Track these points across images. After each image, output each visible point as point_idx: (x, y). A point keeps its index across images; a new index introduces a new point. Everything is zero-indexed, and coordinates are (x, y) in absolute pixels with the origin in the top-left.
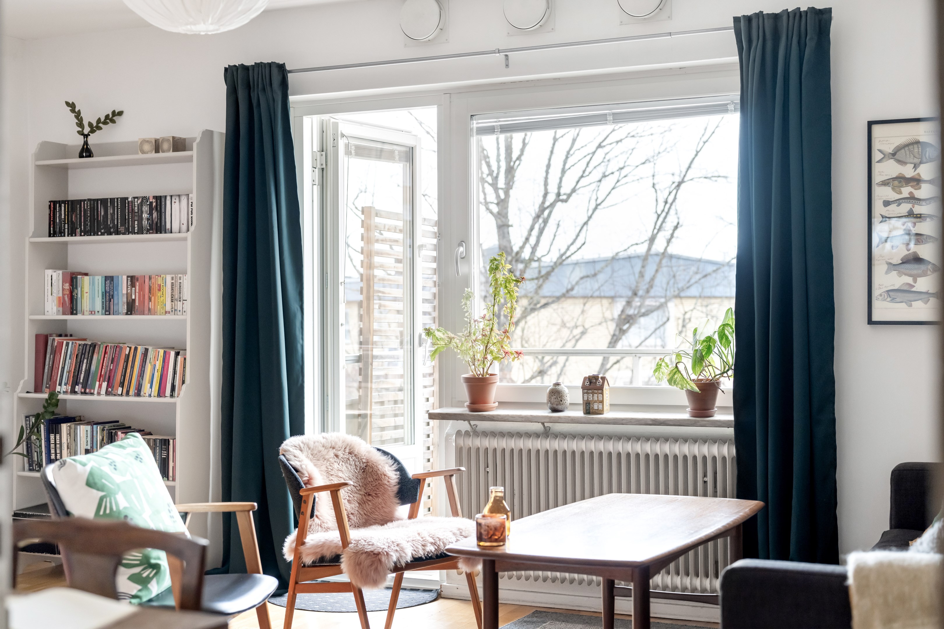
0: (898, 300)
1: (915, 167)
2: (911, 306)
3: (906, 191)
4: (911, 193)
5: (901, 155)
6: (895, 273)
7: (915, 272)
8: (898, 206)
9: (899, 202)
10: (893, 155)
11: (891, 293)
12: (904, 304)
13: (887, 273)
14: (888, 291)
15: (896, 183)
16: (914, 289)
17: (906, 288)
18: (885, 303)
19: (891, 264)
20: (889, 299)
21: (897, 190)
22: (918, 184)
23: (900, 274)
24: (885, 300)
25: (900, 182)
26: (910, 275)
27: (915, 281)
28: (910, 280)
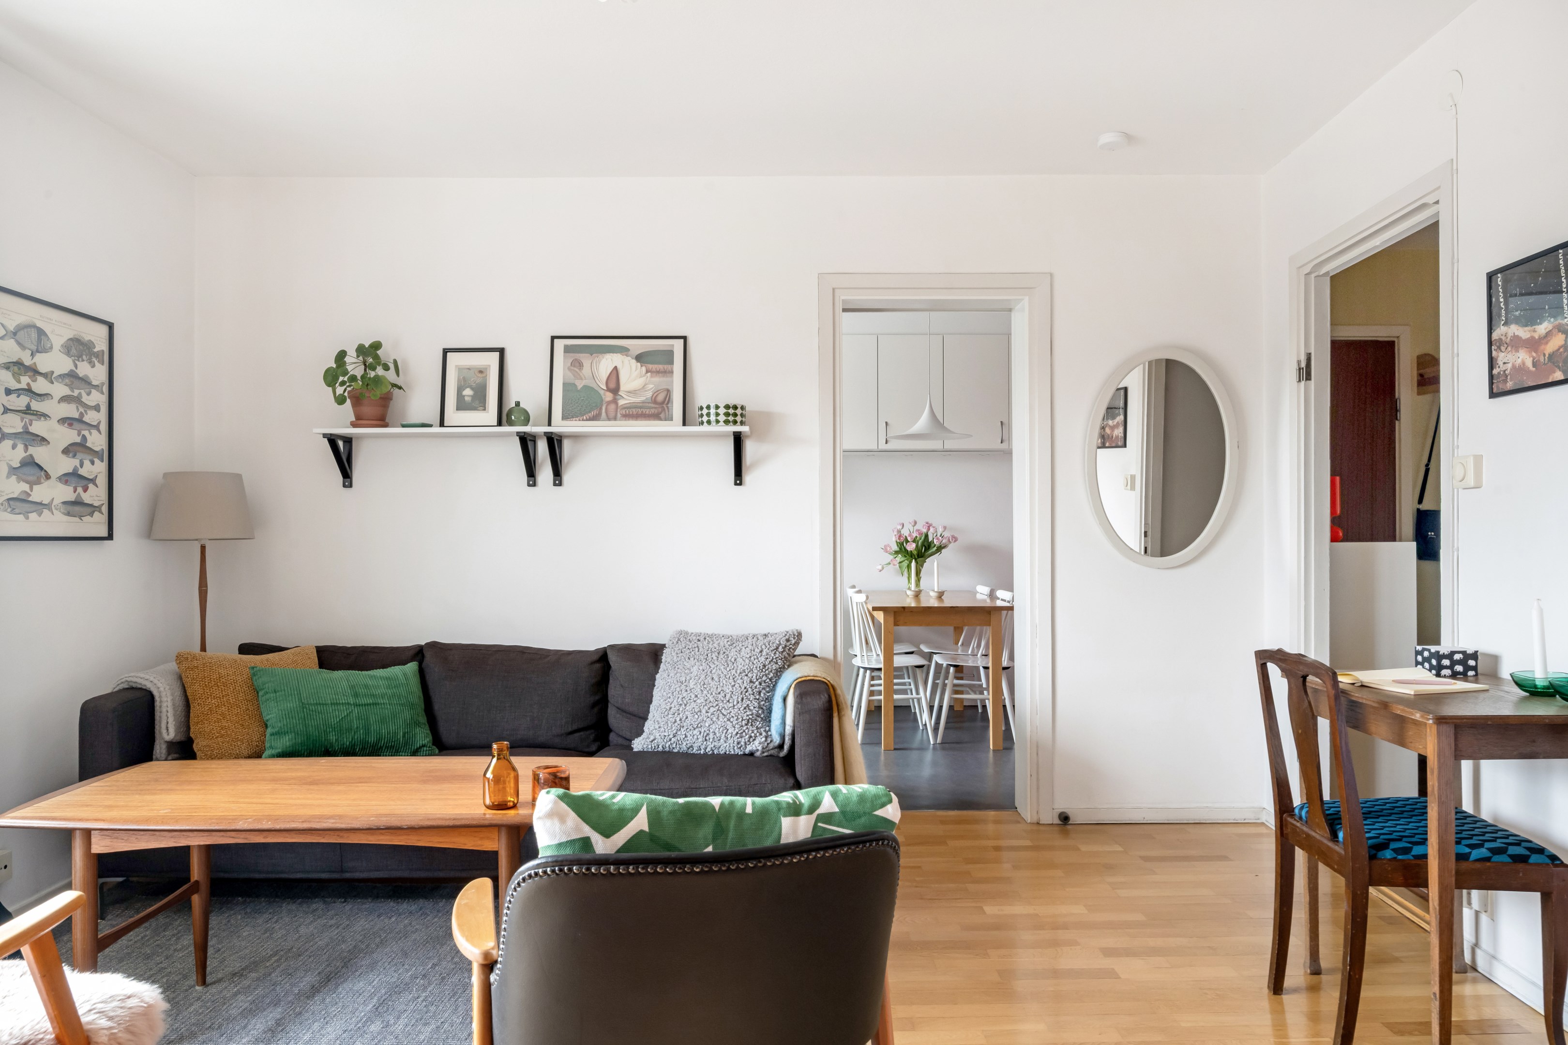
0: (17, 511)
1: (32, 355)
2: (27, 518)
3: (25, 380)
4: (28, 384)
5: (21, 335)
6: (14, 477)
7: (31, 478)
8: (18, 396)
9: (19, 392)
10: (15, 334)
11: (11, 503)
12: (22, 516)
13: (8, 477)
14: (9, 500)
15: (16, 368)
16: (30, 499)
17: (23, 497)
18: (6, 513)
19: (11, 466)
20: (9, 510)
21: (17, 377)
22: (34, 375)
23: (19, 479)
24: (6, 511)
25: (19, 369)
26: (27, 482)
27: (31, 490)
28: (25, 487)
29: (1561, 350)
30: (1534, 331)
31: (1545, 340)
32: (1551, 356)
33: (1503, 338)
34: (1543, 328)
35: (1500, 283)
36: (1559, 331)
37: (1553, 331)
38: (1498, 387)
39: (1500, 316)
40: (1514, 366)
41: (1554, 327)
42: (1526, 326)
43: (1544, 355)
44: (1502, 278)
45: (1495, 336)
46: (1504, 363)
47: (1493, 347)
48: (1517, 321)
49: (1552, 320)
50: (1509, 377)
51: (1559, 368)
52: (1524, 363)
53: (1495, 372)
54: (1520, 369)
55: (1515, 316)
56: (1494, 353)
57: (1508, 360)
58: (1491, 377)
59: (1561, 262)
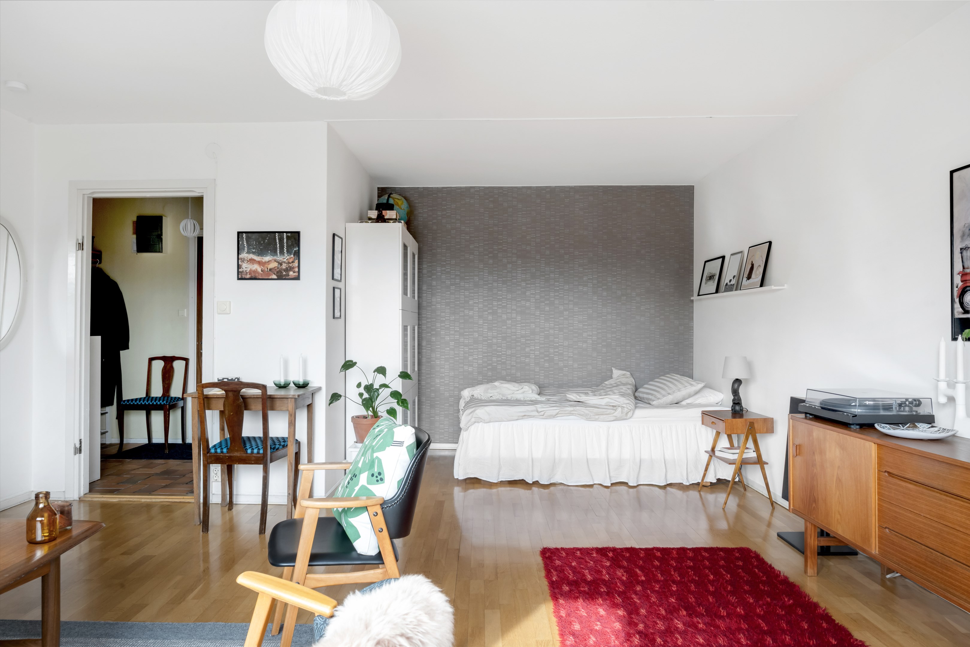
29: (276, 268)
30: (263, 259)
31: (268, 263)
32: (270, 270)
33: (246, 258)
34: (267, 258)
35: (245, 237)
36: (275, 261)
37: (272, 261)
38: (242, 276)
39: (244, 249)
40: (251, 270)
41: (273, 259)
42: (258, 256)
43: (267, 268)
44: (246, 235)
45: (240, 256)
46: (246, 268)
47: (239, 261)
48: (254, 253)
49: (272, 257)
50: (248, 273)
51: (275, 274)
52: (257, 270)
53: (240, 270)
54: (255, 271)
55: (253, 252)
56: (240, 263)
57: (246, 267)
58: (238, 272)
59: (277, 237)
